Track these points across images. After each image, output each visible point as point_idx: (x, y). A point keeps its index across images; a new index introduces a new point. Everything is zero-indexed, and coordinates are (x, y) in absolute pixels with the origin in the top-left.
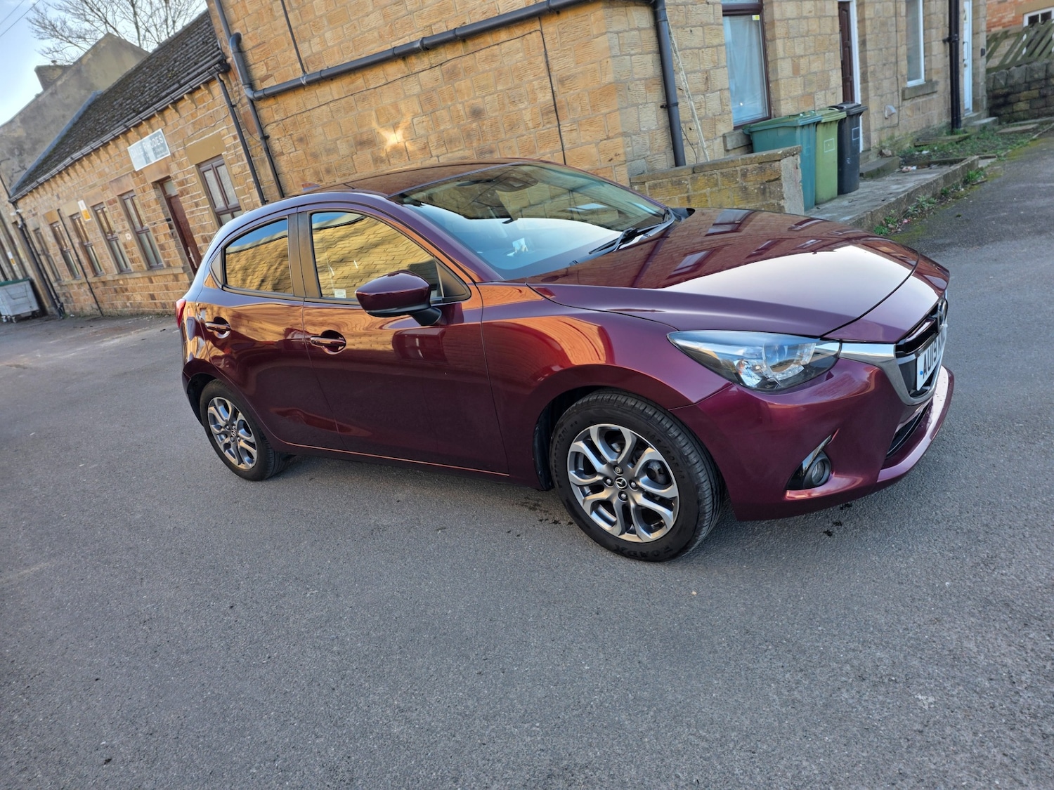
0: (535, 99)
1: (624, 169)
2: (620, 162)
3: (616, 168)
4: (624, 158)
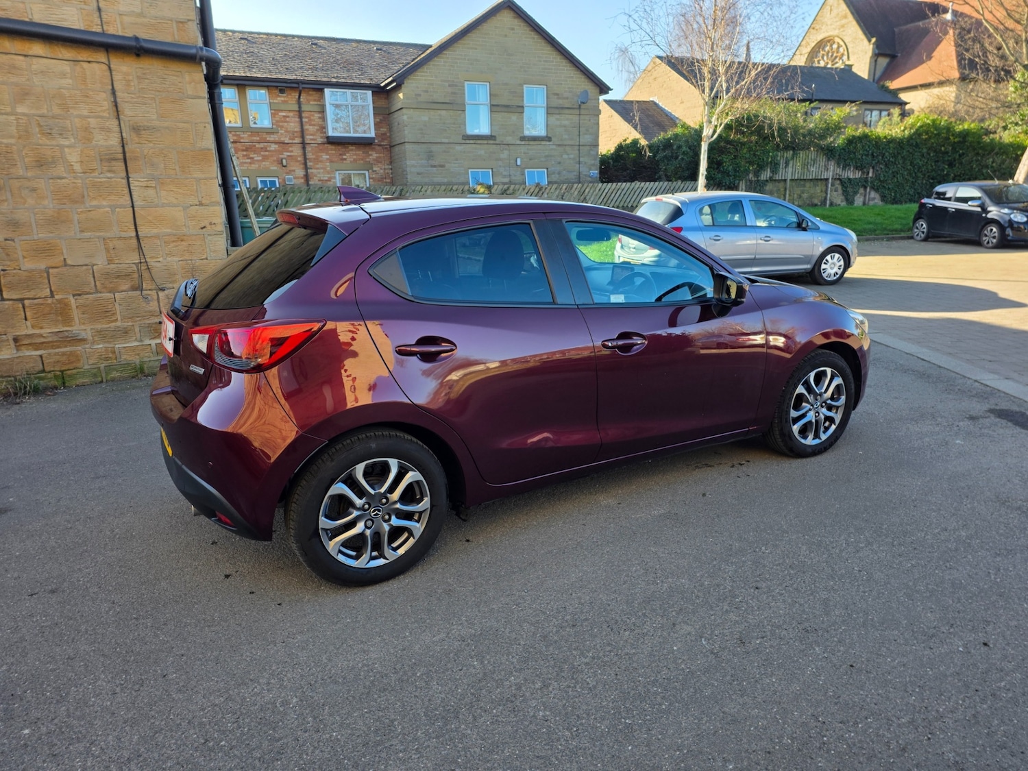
0: (90, 140)
1: (220, 239)
2: (216, 231)
3: (209, 237)
4: (221, 228)
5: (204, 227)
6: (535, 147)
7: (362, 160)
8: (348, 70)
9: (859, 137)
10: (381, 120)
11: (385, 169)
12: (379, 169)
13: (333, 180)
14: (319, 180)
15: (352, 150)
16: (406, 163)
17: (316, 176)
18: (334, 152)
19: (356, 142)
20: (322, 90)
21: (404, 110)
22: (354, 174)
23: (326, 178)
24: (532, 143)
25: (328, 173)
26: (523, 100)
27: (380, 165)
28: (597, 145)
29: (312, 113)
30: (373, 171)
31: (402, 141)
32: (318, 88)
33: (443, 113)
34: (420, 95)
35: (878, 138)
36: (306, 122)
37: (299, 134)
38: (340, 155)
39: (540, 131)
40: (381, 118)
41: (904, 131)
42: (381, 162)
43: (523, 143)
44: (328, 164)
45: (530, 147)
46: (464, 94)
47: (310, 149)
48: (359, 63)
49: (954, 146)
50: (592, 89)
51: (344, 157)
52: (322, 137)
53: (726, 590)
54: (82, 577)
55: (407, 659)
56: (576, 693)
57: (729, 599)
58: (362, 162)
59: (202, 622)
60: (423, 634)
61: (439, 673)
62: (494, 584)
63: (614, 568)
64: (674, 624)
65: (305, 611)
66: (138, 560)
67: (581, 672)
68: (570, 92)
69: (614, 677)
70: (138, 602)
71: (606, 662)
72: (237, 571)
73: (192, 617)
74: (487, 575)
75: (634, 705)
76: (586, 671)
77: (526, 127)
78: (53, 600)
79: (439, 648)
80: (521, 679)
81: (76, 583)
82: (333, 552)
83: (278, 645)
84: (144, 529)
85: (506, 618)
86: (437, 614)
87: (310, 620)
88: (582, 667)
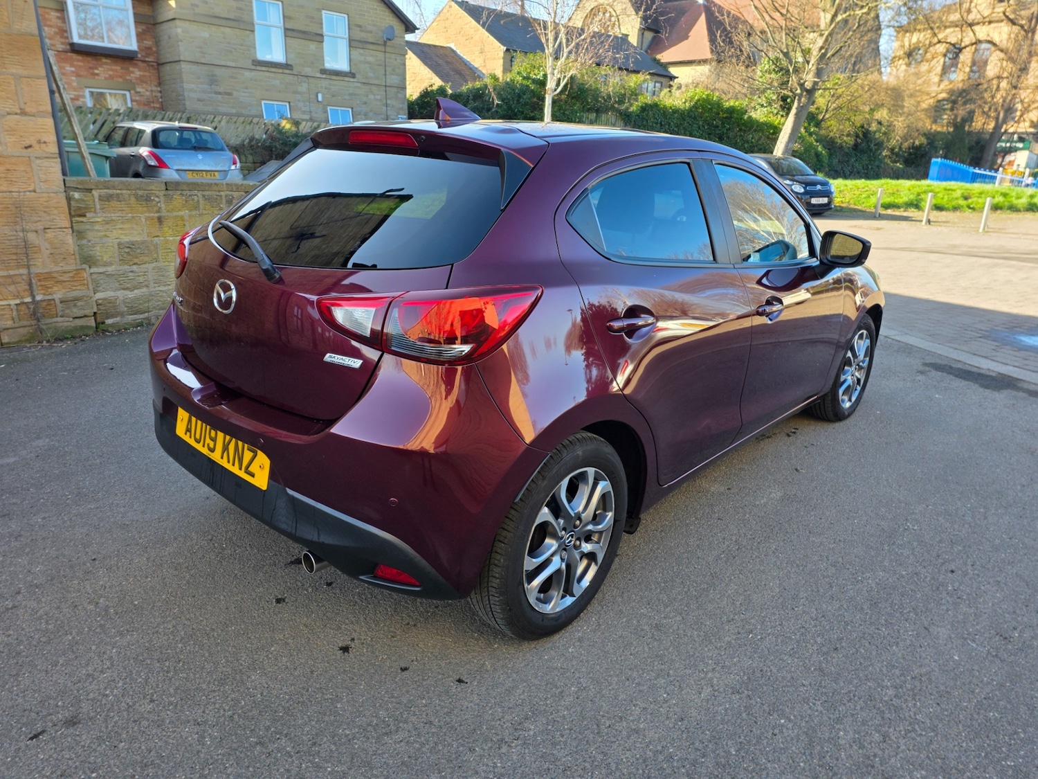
1: (53, 164)
2: (47, 153)
3: (38, 161)
4: (54, 149)
5: (30, 146)
6: (335, 82)
7: (121, 77)
9: (650, 105)
10: (143, 30)
11: (152, 91)
13: (81, 99)
15: (106, 64)
16: (182, 87)
18: (81, 64)
19: (111, 53)
21: (177, 22)
22: (110, 94)
23: (73, 96)
24: (334, 77)
25: (75, 89)
26: (322, 28)
27: (144, 85)
28: (404, 88)
29: (47, 10)
30: (137, 92)
31: (178, 59)
33: (228, 30)
34: (197, 6)
35: (665, 107)
38: (90, 68)
39: (343, 65)
41: (685, 103)
42: (146, 83)
43: (324, 76)
44: (74, 78)
45: (331, 82)
46: (252, 11)
49: (723, 121)
50: (398, 27)
51: (96, 71)
52: (62, 43)
53: (929, 579)
54: (105, 688)
55: (699, 733)
56: (924, 738)
57: (941, 588)
58: (121, 80)
59: (370, 728)
60: (683, 692)
61: (755, 745)
62: (698, 608)
63: (801, 568)
64: (925, 628)
65: (503, 685)
66: (180, 645)
67: (902, 709)
68: (374, 25)
69: (939, 708)
70: (239, 715)
71: (912, 690)
72: (353, 640)
73: (348, 724)
74: (680, 597)
75: (994, 741)
76: (904, 706)
77: (326, 58)
78: (84, 737)
79: (720, 708)
80: (851, 732)
81: (104, 702)
82: (532, 600)
83: (513, 745)
84: (146, 593)
85: (755, 652)
86: (673, 661)
87: (522, 697)
88: (896, 702)
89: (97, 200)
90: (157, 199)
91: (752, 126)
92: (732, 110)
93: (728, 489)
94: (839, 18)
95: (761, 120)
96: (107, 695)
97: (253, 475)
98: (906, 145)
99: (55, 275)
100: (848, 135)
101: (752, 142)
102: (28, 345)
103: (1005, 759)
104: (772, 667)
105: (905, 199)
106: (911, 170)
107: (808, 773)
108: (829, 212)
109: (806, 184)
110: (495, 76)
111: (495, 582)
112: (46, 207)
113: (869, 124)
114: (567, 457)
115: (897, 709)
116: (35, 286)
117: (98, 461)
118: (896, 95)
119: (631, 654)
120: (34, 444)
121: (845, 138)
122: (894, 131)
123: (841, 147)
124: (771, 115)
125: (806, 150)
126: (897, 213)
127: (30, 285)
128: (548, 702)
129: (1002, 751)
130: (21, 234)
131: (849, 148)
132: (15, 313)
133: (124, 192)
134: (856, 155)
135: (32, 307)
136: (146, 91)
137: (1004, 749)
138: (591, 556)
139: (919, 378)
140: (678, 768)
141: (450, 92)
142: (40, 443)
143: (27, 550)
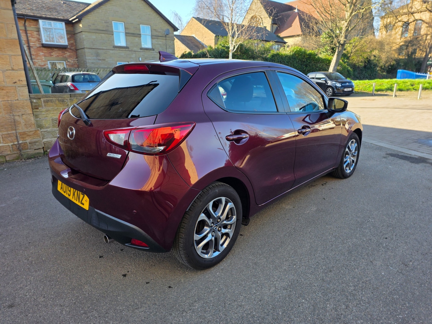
1: (25, 89)
2: (22, 85)
3: (19, 88)
4: (25, 83)
5: (16, 82)
7: (62, 56)
8: (50, 12)
9: (275, 54)
10: (70, 37)
11: (74, 61)
12: (71, 60)
13: (46, 65)
14: (39, 65)
15: (56, 51)
16: (86, 58)
17: (37, 63)
18: (46, 51)
19: (58, 47)
20: (37, 21)
21: (83, 33)
22: (58, 62)
23: (43, 64)
24: (146, 51)
25: (44, 61)
26: (140, 32)
27: (71, 58)
28: (174, 54)
29: (33, 32)
30: (68, 61)
31: (83, 47)
32: (35, 19)
33: (103, 35)
34: (90, 26)
35: (282, 55)
36: (30, 36)
37: (26, 42)
38: (50, 53)
39: (149, 45)
40: (70, 36)
41: (290, 53)
42: (72, 57)
43: (142, 51)
44: (43, 57)
45: (145, 53)
46: (112, 27)
47: (33, 50)
48: (55, 9)
49: (307, 59)
50: (171, 29)
51: (52, 54)
52: (39, 44)
53: (375, 241)
54: (26, 293)
55: (267, 306)
56: (364, 307)
57: (380, 245)
58: (62, 57)
59: (130, 307)
60: (263, 290)
61: (290, 310)
62: (274, 256)
63: (320, 238)
64: (371, 262)
65: (188, 288)
66: (58, 275)
67: (356, 295)
68: (161, 29)
69: (372, 294)
70: (78, 302)
71: (362, 287)
72: (128, 272)
73: (122, 305)
74: (266, 251)
75: (395, 307)
76: (357, 294)
77: (142, 43)
78: (15, 312)
79: (277, 296)
80: (332, 305)
81: (25, 298)
82: (199, 252)
83: (188, 312)
84: (48, 255)
85: (296, 273)
86: (260, 277)
87: (195, 293)
88: (354, 292)
89: (43, 102)
90: (67, 101)
91: (319, 61)
92: (310, 55)
93: (294, 207)
94: (353, 14)
95: (323, 58)
96: (27, 295)
97: (83, 204)
98: (387, 65)
99: (26, 133)
100: (361, 62)
101: (320, 67)
102: (17, 161)
103: (399, 315)
104: (302, 279)
105: (386, 87)
106: (390, 75)
107: (311, 322)
108: (353, 94)
109: (342, 83)
110: (211, 46)
111: (181, 245)
112: (23, 106)
113: (370, 57)
114: (211, 193)
115: (354, 295)
116: (19, 138)
117: (37, 205)
118: (381, 45)
119: (243, 275)
120: (13, 199)
121: (360, 63)
122: (381, 59)
123: (359, 67)
124: (327, 56)
125: (343, 69)
126: (382, 93)
127: (17, 137)
128: (205, 295)
129: (398, 312)
130: (12, 117)
131: (362, 67)
132: (11, 148)
133: (54, 99)
134: (365, 70)
135: (18, 146)
136: (71, 61)
137: (398, 311)
138: (227, 235)
139: (383, 160)
140: (256, 320)
141: (193, 54)
142: (16, 198)
143: (4, 239)
